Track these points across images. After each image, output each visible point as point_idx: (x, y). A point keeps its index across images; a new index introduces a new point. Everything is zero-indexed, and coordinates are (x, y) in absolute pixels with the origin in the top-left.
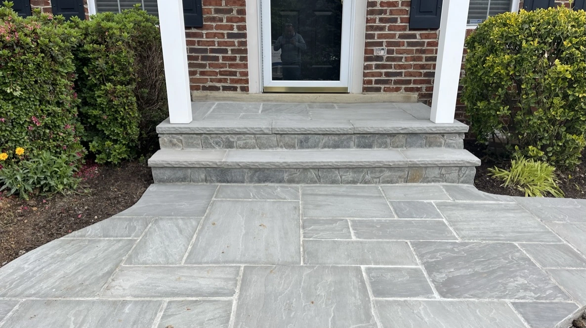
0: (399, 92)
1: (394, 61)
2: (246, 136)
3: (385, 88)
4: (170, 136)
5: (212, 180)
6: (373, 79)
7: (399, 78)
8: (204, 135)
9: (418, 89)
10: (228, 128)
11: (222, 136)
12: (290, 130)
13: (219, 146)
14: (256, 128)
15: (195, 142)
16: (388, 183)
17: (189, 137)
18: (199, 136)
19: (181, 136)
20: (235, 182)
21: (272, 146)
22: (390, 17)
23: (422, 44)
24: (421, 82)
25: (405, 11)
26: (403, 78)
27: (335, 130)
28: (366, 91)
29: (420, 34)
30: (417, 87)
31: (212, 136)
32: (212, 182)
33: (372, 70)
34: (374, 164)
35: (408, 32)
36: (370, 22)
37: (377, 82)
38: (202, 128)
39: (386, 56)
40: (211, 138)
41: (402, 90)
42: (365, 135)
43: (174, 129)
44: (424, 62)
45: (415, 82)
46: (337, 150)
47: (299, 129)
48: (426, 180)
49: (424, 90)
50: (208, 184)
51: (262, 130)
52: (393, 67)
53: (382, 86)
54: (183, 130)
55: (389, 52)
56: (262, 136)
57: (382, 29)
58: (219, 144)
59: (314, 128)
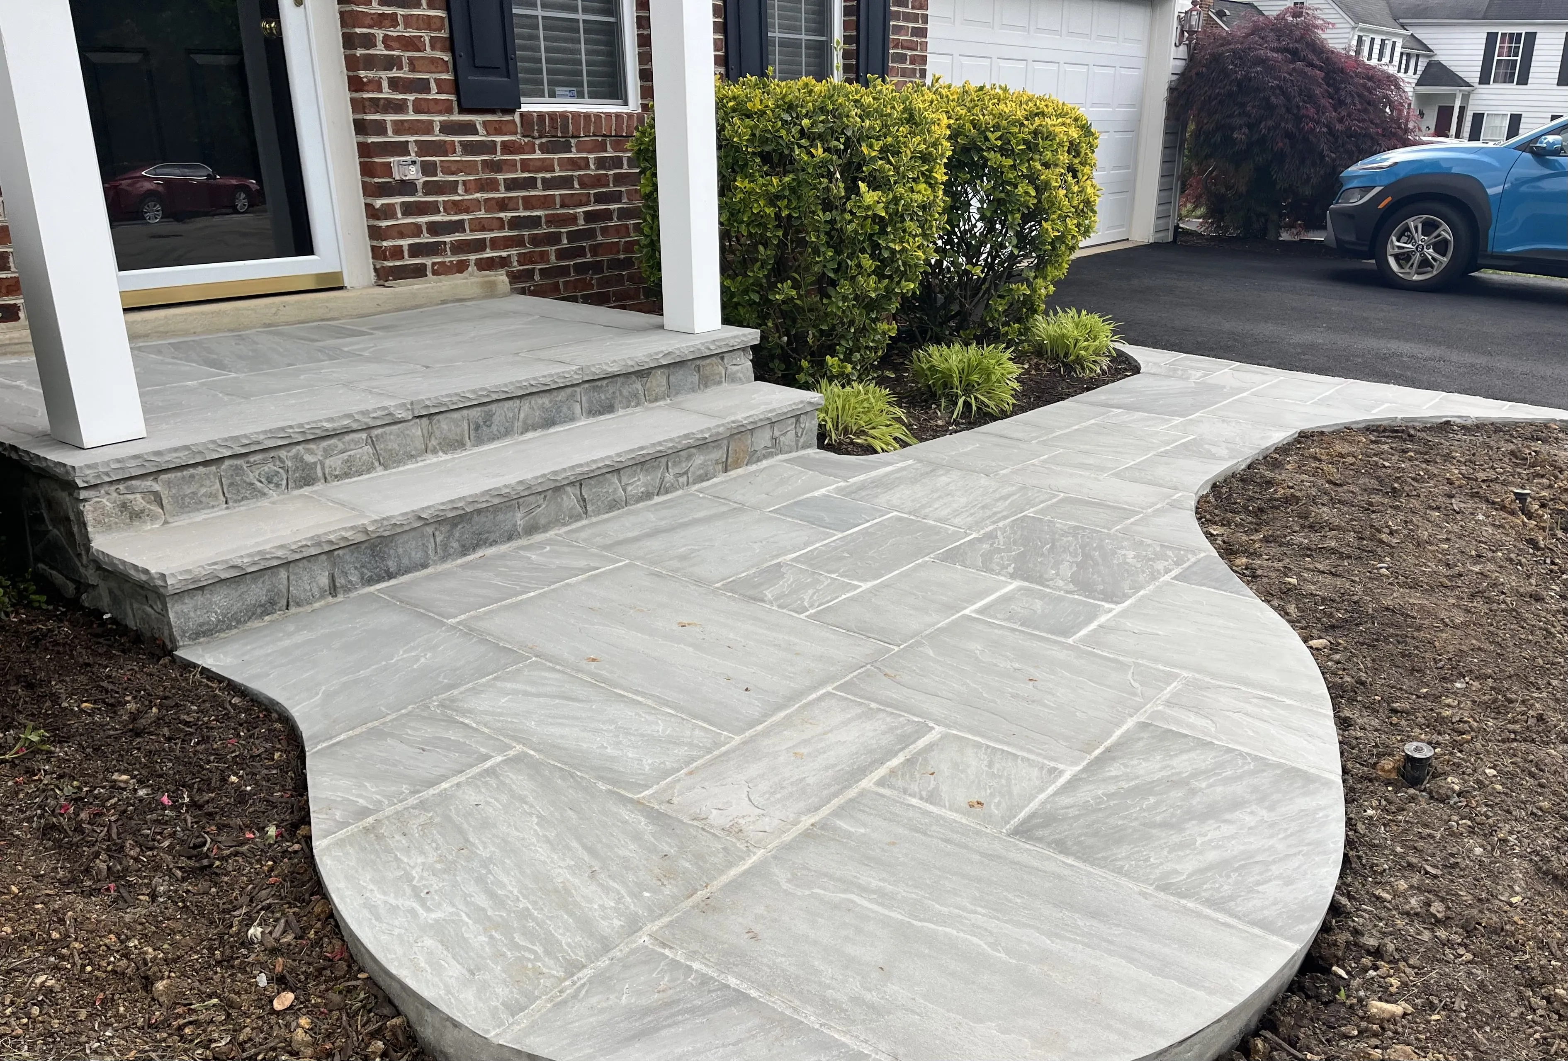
0: (465, 274)
1: (442, 193)
2: (347, 438)
3: (434, 264)
4: (121, 487)
5: (350, 582)
6: (405, 243)
7: (458, 237)
8: (227, 463)
9: (504, 262)
10: (301, 425)
11: (283, 453)
12: (455, 399)
13: (278, 485)
14: (375, 410)
15: (203, 490)
16: (703, 481)
17: (183, 478)
18: (213, 468)
19: (156, 479)
20: (407, 571)
21: (413, 453)
22: (411, 76)
23: (489, 148)
24: (508, 243)
25: (440, 62)
26: (468, 236)
27: (547, 380)
28: (395, 279)
29: (484, 122)
30: (500, 257)
31: (252, 459)
32: (350, 590)
33: (397, 219)
34: (679, 442)
35: (456, 117)
36: (369, 87)
37: (416, 250)
38: (226, 440)
39: (421, 181)
40: (251, 465)
41: (472, 268)
42: (599, 383)
43: (138, 462)
44: (502, 194)
45: (495, 244)
46: (552, 430)
47: (474, 392)
48: (754, 457)
49: (515, 264)
50: (340, 598)
51: (390, 414)
52: (441, 209)
53: (428, 261)
54: (167, 458)
55: (428, 169)
56: (387, 429)
57: (399, 107)
58: (275, 479)
59: (506, 385)
